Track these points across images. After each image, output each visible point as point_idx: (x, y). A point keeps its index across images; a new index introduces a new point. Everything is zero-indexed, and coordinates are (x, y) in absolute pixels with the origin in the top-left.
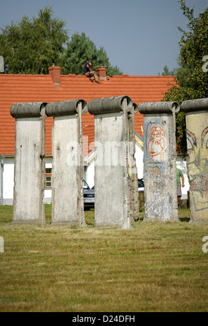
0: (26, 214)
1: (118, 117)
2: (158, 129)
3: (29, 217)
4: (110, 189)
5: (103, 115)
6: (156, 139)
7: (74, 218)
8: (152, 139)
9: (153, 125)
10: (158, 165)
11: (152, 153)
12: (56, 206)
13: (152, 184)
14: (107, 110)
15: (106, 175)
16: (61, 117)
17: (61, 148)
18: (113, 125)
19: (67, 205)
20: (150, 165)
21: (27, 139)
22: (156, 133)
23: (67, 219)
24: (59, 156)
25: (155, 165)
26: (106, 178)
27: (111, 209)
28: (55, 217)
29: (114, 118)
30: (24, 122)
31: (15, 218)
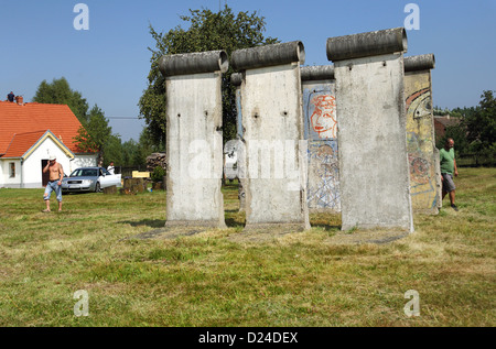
0: (194, 211)
1: (387, 62)
2: (327, 98)
3: (199, 216)
4: (376, 172)
5: (353, 61)
6: (324, 111)
7: (294, 217)
8: (318, 112)
10: (328, 143)
11: (319, 128)
12: (253, 200)
13: (319, 166)
14: (373, 49)
15: (366, 151)
16: (260, 70)
17: (261, 114)
18: (378, 73)
19: (277, 198)
20: (315, 143)
21: (190, 105)
22: (324, 103)
23: (278, 218)
24: (258, 127)
25: (323, 143)
26: (365, 156)
27: (378, 203)
28: (253, 216)
29: (381, 63)
30: (184, 81)
31: (171, 217)
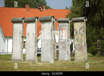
0: (16, 57)
1: (50, 23)
2: (64, 28)
3: (17, 58)
4: (47, 49)
5: (44, 23)
7: (33, 59)
9: (62, 26)
11: (62, 36)
12: (27, 55)
13: (61, 47)
15: (45, 44)
16: (29, 23)
17: (29, 34)
18: (48, 26)
19: (31, 54)
21: (17, 31)
23: (31, 59)
24: (29, 37)
26: (45, 45)
27: (47, 56)
28: (27, 58)
29: (49, 23)
30: (16, 24)
31: (12, 59)
